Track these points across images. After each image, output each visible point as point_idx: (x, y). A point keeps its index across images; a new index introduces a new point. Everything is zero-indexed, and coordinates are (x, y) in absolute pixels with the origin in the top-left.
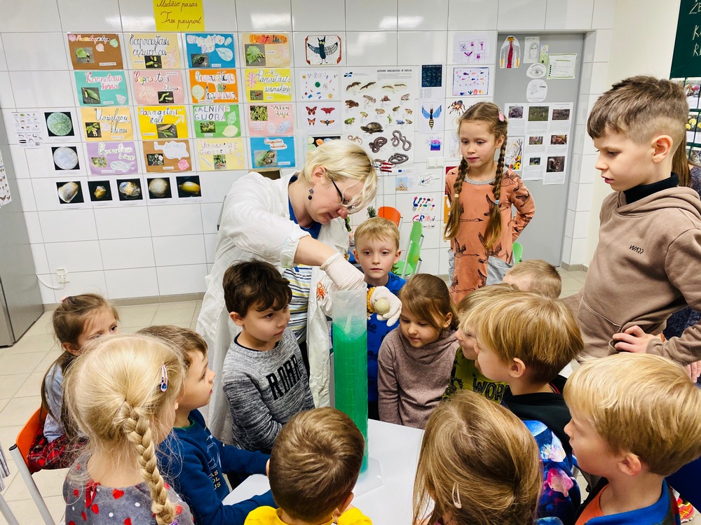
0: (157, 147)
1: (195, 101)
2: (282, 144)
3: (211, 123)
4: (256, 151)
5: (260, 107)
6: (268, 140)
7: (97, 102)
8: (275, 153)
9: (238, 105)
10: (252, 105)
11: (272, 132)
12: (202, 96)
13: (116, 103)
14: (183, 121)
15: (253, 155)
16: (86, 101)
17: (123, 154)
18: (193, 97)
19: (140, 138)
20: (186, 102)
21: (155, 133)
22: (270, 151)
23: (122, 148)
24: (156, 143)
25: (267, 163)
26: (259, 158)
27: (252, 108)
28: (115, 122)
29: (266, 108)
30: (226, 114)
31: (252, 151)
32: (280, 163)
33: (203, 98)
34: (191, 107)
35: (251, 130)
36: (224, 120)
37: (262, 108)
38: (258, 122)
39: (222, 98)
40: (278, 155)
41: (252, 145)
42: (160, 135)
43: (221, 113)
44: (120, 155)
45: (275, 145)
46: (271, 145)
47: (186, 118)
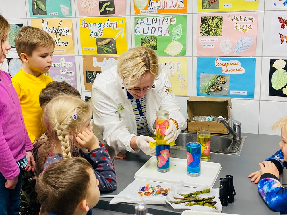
0: (96, 64)
1: (137, 11)
2: (239, 67)
3: (153, 38)
4: (202, 75)
5: (213, 19)
6: (220, 61)
7: (44, 13)
8: (228, 78)
9: (185, 17)
10: (204, 15)
11: (227, 51)
12: (145, 6)
13: (61, 15)
14: (123, 35)
15: (198, 79)
16: (35, 12)
17: (64, 68)
18: (135, 6)
19: (81, 53)
20: (128, 13)
21: (95, 48)
22: (221, 76)
23: (64, 62)
24: (95, 59)
25: (215, 91)
26: (206, 83)
27: (204, 20)
28: (58, 34)
29: (221, 19)
30: (171, 27)
31: (198, 74)
32: (232, 92)
33: (146, 8)
34: (133, 18)
35: (200, 47)
36: (167, 35)
37: (215, 20)
38: (208, 38)
39: (168, 8)
40: (231, 82)
41: (198, 66)
42: (100, 51)
43: (165, 27)
44: (61, 70)
45: (229, 68)
46: (224, 68)
47: (126, 31)
